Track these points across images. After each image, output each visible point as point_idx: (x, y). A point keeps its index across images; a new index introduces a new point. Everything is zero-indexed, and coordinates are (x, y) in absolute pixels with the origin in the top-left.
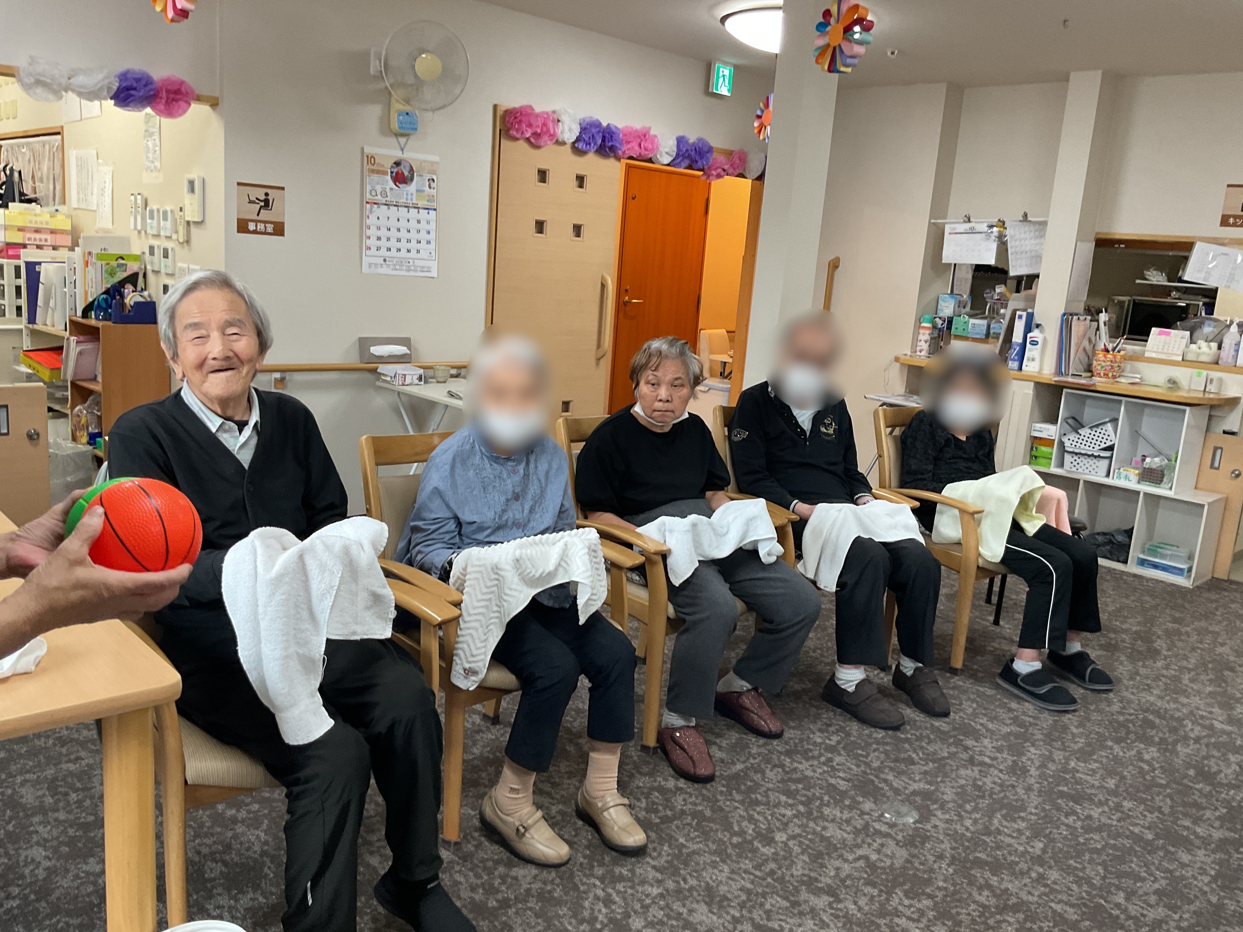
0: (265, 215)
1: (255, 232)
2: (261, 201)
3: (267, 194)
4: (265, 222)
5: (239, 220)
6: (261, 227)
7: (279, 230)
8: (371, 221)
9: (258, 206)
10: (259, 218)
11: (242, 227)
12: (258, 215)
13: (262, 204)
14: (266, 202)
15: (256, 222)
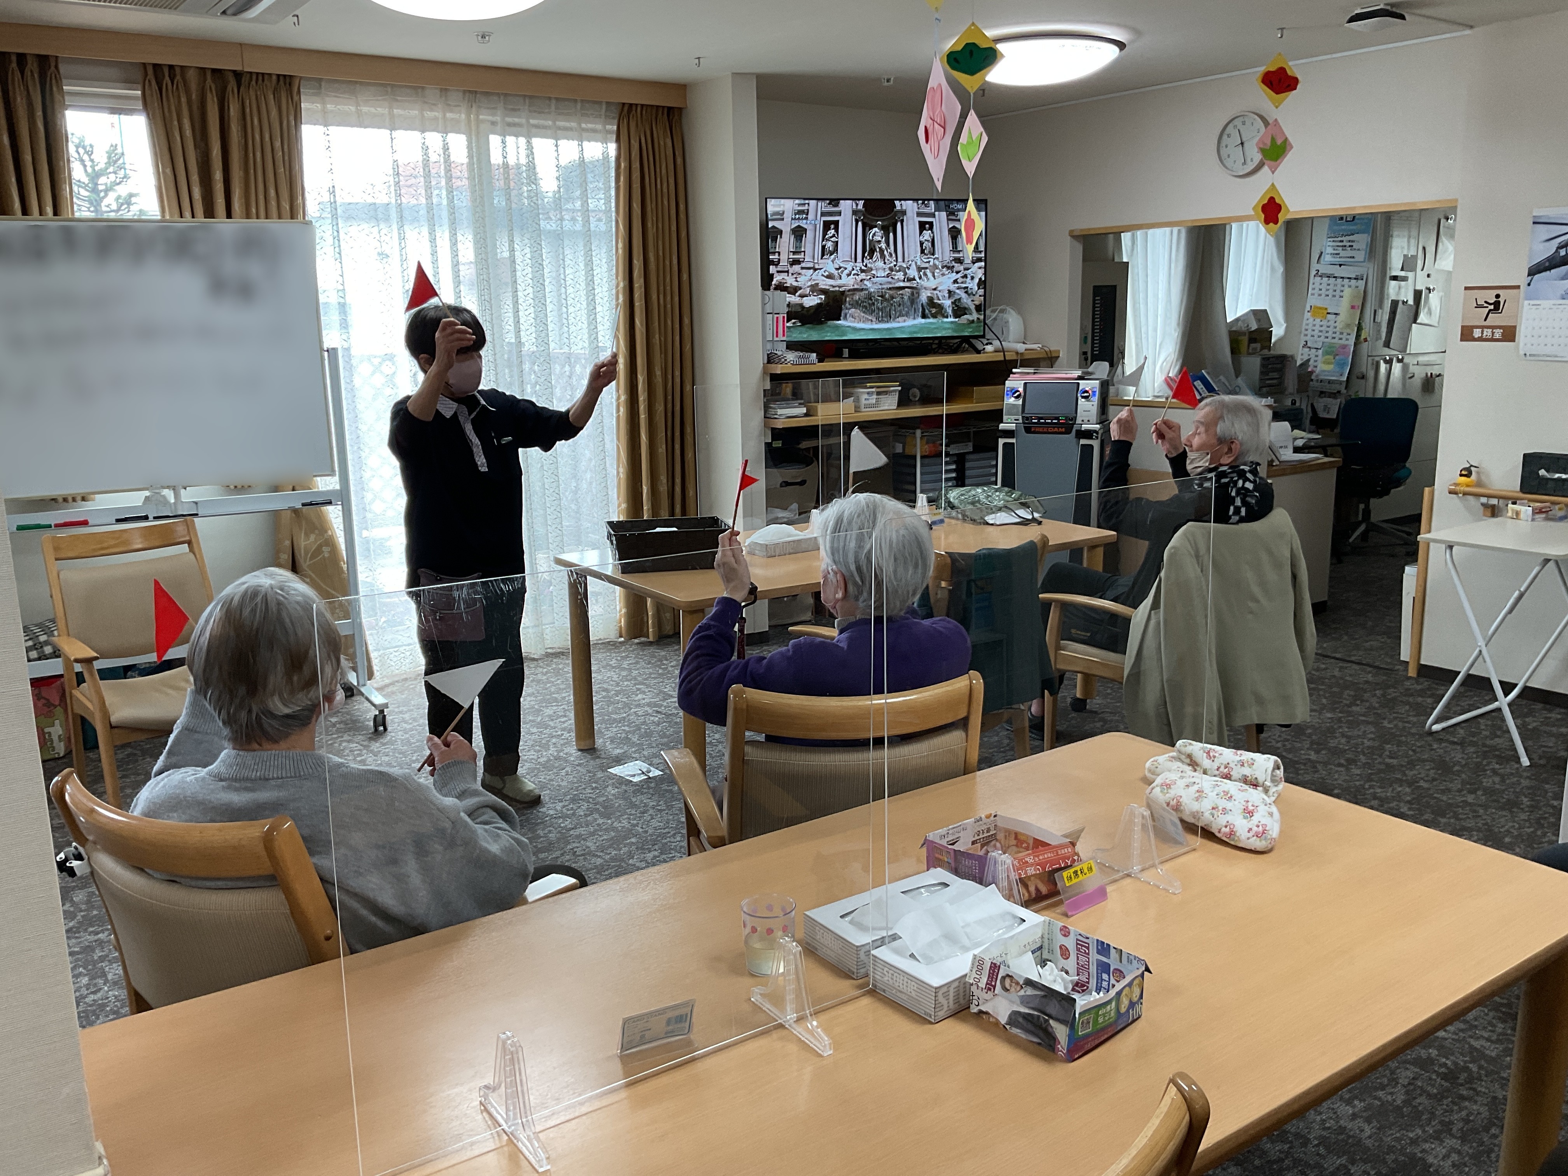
0: (1494, 319)
1: (1481, 339)
2: (1491, 304)
3: (1498, 296)
4: (1493, 327)
5: (1464, 329)
6: (1488, 333)
7: (1509, 334)
9: (1487, 310)
10: (1486, 323)
11: (1467, 334)
12: (1485, 320)
13: (1492, 307)
14: (1497, 305)
15: (1483, 327)
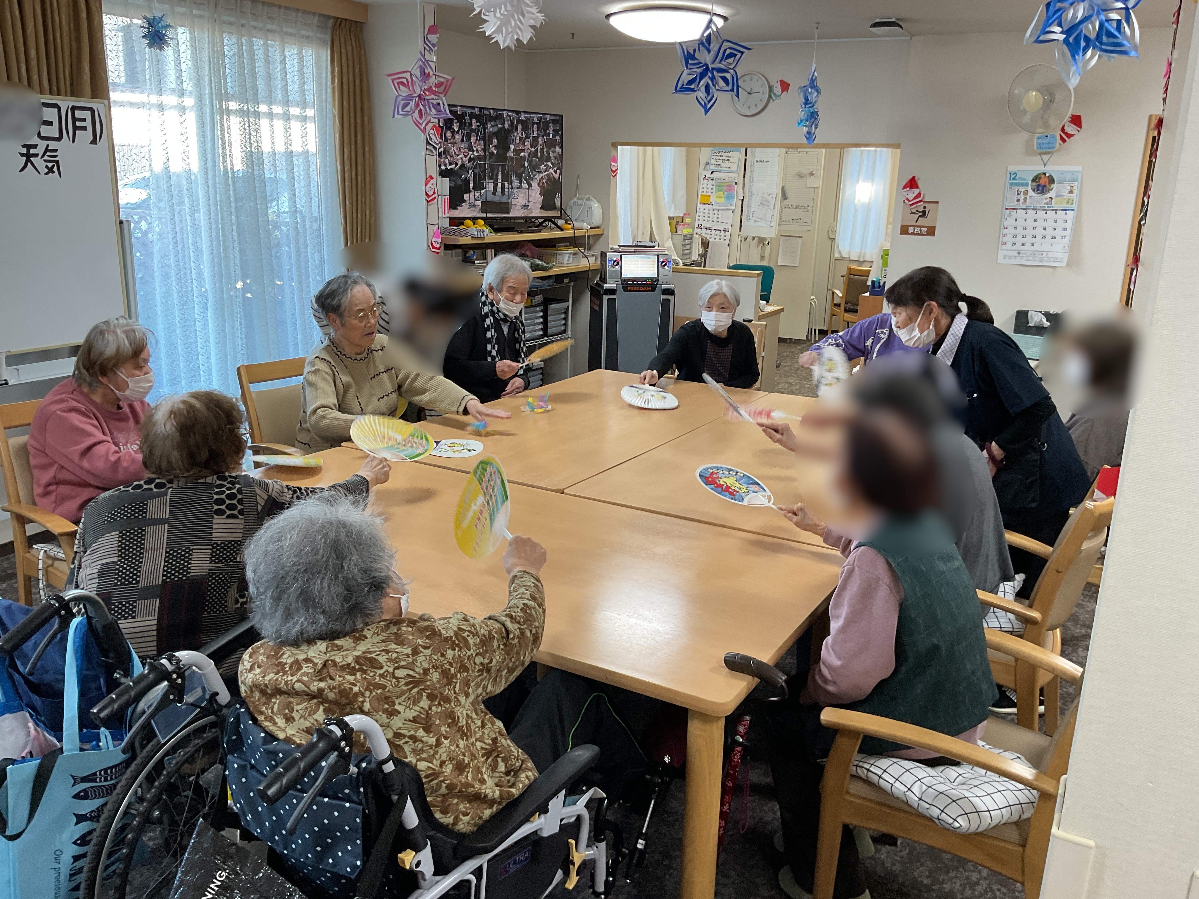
0: (922, 222)
1: (913, 234)
2: (920, 212)
3: (925, 207)
4: (921, 227)
5: (902, 226)
6: (918, 230)
7: (931, 232)
8: (1010, 222)
9: (917, 216)
10: (918, 224)
11: (904, 230)
12: (916, 222)
13: (921, 214)
14: (924, 213)
15: (914, 226)
